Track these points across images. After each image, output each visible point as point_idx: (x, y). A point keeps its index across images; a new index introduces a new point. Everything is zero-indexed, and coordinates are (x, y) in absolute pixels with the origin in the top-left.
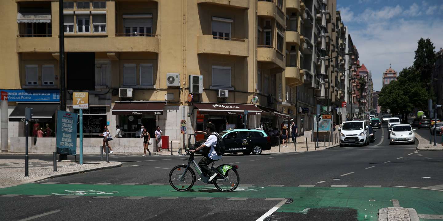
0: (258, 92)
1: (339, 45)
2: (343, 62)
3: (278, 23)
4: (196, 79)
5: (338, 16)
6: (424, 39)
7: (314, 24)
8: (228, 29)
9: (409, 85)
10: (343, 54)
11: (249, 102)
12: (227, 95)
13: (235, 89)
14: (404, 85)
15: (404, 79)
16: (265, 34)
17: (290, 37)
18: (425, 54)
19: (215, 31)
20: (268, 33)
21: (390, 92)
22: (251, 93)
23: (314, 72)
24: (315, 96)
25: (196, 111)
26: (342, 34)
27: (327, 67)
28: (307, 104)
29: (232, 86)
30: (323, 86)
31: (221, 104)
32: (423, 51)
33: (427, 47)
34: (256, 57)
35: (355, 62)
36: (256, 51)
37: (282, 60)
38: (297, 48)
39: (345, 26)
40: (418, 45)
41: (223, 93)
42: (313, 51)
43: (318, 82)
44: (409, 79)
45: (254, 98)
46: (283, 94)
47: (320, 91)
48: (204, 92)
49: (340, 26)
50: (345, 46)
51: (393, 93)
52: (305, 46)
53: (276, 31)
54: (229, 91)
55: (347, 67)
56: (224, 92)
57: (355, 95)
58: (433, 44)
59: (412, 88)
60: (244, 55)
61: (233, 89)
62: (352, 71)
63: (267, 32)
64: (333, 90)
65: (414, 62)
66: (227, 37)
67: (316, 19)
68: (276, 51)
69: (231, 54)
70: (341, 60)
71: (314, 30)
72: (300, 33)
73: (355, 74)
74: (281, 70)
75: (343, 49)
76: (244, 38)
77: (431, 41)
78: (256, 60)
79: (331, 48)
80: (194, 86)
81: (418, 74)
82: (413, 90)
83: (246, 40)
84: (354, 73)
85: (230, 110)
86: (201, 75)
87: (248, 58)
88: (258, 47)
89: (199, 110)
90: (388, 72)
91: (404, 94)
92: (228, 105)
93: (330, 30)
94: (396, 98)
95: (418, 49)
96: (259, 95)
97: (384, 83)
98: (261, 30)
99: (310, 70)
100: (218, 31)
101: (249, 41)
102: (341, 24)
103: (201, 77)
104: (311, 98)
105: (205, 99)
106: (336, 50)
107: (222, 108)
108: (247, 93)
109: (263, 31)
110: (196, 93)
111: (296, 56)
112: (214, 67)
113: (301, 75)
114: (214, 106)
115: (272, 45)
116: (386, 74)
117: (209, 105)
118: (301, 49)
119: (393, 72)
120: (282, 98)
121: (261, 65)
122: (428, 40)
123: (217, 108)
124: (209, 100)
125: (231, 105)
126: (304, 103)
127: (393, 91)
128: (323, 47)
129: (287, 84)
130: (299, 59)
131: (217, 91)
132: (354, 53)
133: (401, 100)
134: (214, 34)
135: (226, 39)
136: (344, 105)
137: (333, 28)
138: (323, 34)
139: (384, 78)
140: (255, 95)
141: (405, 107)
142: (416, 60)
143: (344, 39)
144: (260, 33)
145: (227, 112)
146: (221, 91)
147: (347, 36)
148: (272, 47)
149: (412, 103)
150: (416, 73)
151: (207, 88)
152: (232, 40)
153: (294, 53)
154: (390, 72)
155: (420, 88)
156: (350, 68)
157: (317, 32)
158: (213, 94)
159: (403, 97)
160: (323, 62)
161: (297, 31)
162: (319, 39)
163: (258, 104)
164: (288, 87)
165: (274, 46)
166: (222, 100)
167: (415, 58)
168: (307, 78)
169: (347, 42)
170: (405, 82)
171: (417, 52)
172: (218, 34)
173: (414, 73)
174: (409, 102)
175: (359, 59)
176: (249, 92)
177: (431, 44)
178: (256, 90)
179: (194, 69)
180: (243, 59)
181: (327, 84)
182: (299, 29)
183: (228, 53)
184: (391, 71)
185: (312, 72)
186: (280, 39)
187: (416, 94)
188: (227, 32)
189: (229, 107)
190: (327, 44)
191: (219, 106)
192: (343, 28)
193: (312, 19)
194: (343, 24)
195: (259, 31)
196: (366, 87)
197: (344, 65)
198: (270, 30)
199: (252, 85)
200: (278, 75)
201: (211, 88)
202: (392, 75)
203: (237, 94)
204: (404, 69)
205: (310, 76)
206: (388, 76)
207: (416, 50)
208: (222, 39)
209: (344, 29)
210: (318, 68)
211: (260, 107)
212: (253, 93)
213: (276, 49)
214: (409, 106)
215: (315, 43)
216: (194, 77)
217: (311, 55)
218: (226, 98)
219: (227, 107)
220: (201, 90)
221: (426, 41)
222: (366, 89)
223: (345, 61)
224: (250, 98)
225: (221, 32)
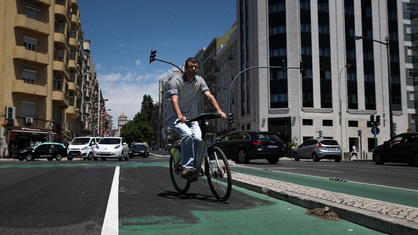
0: (52, 120)
1: (95, 95)
2: (97, 107)
3: (66, 76)
4: (11, 110)
5: (95, 75)
6: (147, 95)
7: (83, 79)
9: (141, 123)
10: (97, 102)
11: (46, 127)
12: (32, 121)
13: (37, 117)
14: (138, 123)
15: (138, 119)
16: (57, 82)
17: (71, 86)
18: (148, 105)
19: (25, 78)
20: (59, 82)
21: (129, 127)
22: (48, 121)
23: (83, 111)
24: (82, 128)
25: (9, 132)
26: (97, 88)
27: (89, 108)
28: (77, 132)
29: (36, 116)
30: (87, 121)
31: (28, 128)
32: (146, 103)
33: (149, 100)
34: (52, 97)
35: (103, 108)
36: (52, 93)
37: (67, 101)
38: (74, 94)
39: (98, 83)
40: (143, 99)
41: (29, 120)
42: (83, 97)
43: (84, 118)
44: (141, 120)
45: (50, 125)
46: (65, 124)
47: (85, 124)
48: (16, 119)
49: (96, 82)
50: (98, 96)
51: (131, 128)
52: (78, 93)
53: (65, 81)
54: (34, 119)
55: (99, 109)
56: (30, 119)
57: (102, 130)
58: (152, 99)
59: (143, 125)
60: (45, 95)
61: (35, 117)
62: (102, 113)
63: (58, 81)
64: (92, 124)
65: (141, 110)
66: (33, 82)
67: (84, 76)
68: (65, 94)
69: (36, 94)
70: (96, 105)
71: (83, 83)
72: (76, 84)
73: (103, 115)
74: (66, 107)
75: (97, 98)
76: (45, 84)
77: (151, 96)
78: (52, 99)
79: (91, 96)
80: (9, 114)
81: (146, 117)
82: (144, 127)
83: (46, 85)
84: (102, 115)
85: (34, 131)
86: (14, 106)
87: (47, 97)
88: (53, 90)
89: (13, 131)
90: (121, 117)
91: (139, 129)
92: (32, 128)
93: (90, 84)
94: (133, 131)
95: (143, 101)
96: (53, 122)
97: (119, 124)
98: (55, 80)
99: (80, 109)
100: (27, 77)
101: (48, 86)
102: (96, 81)
103: (14, 108)
104: (80, 128)
105: (16, 124)
106: (94, 98)
107: (28, 130)
108: (45, 121)
109: (56, 80)
110: (11, 119)
111: (73, 99)
112: (23, 102)
113: (76, 111)
114: (23, 129)
115: (62, 89)
117: (19, 128)
118: (76, 95)
119: (125, 117)
120: (64, 127)
121: (54, 102)
122: (149, 96)
123: (25, 130)
124: (19, 124)
125: (34, 128)
126: (76, 132)
127: (131, 126)
128: (87, 95)
129: (67, 117)
130: (75, 101)
131: (25, 118)
132: (102, 101)
133: (136, 132)
134: (24, 79)
135: (32, 83)
136: (105, 133)
137: (92, 83)
138: (87, 86)
139: (119, 121)
140: (51, 123)
141: (139, 137)
142: (142, 109)
143: (98, 91)
144: (54, 81)
145: (32, 133)
146: (28, 119)
147: (99, 89)
148: (62, 91)
149: (143, 135)
150: (145, 116)
151: (18, 116)
152: (36, 84)
153: (72, 97)
155: (148, 125)
156: (100, 111)
157: (85, 85)
158: (22, 120)
159: (138, 131)
160: (87, 105)
161: (74, 82)
162: (85, 90)
163: (52, 129)
164: (68, 120)
165: (63, 90)
166: (28, 125)
167: (141, 107)
168: (79, 114)
169: (99, 94)
170: (139, 121)
171: (143, 103)
172: (26, 80)
173: (144, 116)
174: (141, 134)
175: (105, 106)
176: (47, 120)
177: (151, 98)
178: (51, 119)
179: (9, 102)
180: (43, 98)
181: (89, 120)
182: (76, 81)
183: (34, 93)
184: (123, 116)
185: (82, 111)
186: (67, 86)
187: (145, 129)
188: (33, 79)
189: (33, 130)
190: (90, 93)
191: (26, 128)
192: (97, 84)
193: (82, 76)
194: (97, 81)
195: (53, 80)
196: (108, 126)
197: (97, 108)
198: (61, 80)
199: (49, 116)
200: (63, 110)
201: (21, 116)
202: (124, 119)
203: (38, 121)
204: (138, 113)
205: (80, 113)
206: (122, 119)
207: (142, 102)
208: (29, 83)
209: (98, 85)
210: (84, 108)
211: (53, 131)
212: (49, 121)
213: (65, 93)
214: (141, 137)
215: (83, 91)
216: (9, 108)
217: (81, 99)
218: (31, 123)
219: (31, 130)
220: (14, 117)
221: (148, 97)
222: (108, 127)
223: (98, 106)
224: (47, 124)
225: (29, 78)
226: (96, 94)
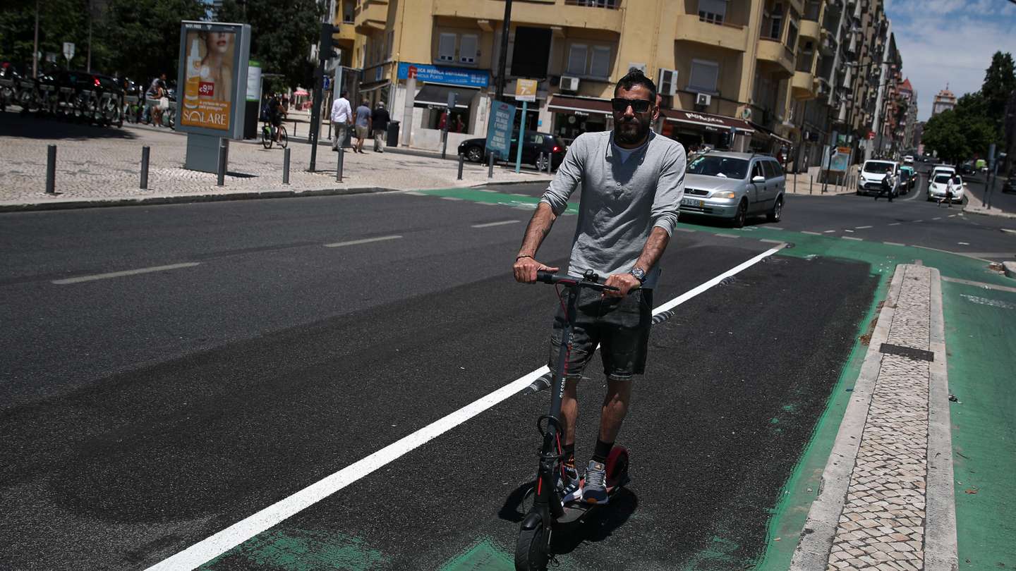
0: (752, 103)
1: (876, 46)
2: (877, 73)
3: (792, 8)
4: (668, 75)
5: (880, 3)
6: (1002, 53)
7: (843, 13)
8: (721, 9)
9: (969, 119)
10: (880, 62)
11: (737, 115)
12: (708, 102)
13: (720, 95)
14: (962, 118)
15: (963, 109)
16: (773, 21)
17: (807, 28)
18: (1001, 76)
19: (703, 10)
20: (776, 21)
21: (941, 126)
22: (742, 104)
23: (834, 83)
24: (830, 119)
25: (662, 120)
26: (882, 31)
27: (853, 78)
28: (817, 128)
29: (717, 91)
30: (843, 104)
31: (699, 115)
32: (999, 70)
33: (1004, 65)
34: (756, 53)
35: (896, 75)
36: (757, 45)
37: (792, 62)
38: (815, 45)
39: (888, 20)
40: (992, 60)
41: (703, 99)
42: (837, 52)
43: (837, 99)
44: (971, 111)
45: (746, 111)
46: (785, 110)
47: (839, 111)
48: (677, 95)
49: (881, 18)
50: (884, 50)
51: (944, 127)
52: (826, 43)
53: (789, 19)
54: (712, 98)
55: (882, 80)
56: (705, 98)
57: (888, 124)
58: (1014, 62)
59: (973, 124)
60: (740, 49)
61: (717, 94)
62: (890, 87)
63: (775, 19)
64: (858, 111)
65: (984, 86)
66: (718, 20)
67: (847, 7)
68: (786, 48)
69: (722, 45)
70: (875, 70)
71: (842, 22)
72: (821, 25)
73: (893, 91)
74: (788, 75)
75: (881, 54)
76: (742, 25)
77: (1012, 57)
78: (755, 57)
79: (864, 50)
80: (664, 85)
81: (984, 105)
82: (974, 127)
83: (745, 27)
84: (891, 91)
85: (710, 123)
86: (676, 69)
87: (744, 54)
88: (761, 39)
89: (668, 118)
90: (941, 95)
91: (960, 132)
92: (707, 116)
93: (864, 24)
94: (948, 135)
95: (991, 67)
96: (752, 107)
97: (934, 110)
98: (767, 15)
99: (828, 79)
100: (707, 10)
101: (749, 29)
102: (883, 16)
103: (675, 73)
104: (824, 120)
105: (677, 105)
106: (870, 53)
107: (698, 120)
108: (735, 102)
109: (770, 16)
110: (666, 94)
111: (810, 58)
112: (695, 61)
113: (815, 86)
114: (689, 116)
115: (780, 38)
116: (939, 97)
117: (681, 114)
118: (819, 48)
119: (950, 96)
120: (784, 115)
121: (762, 65)
122: (1008, 56)
123: (693, 119)
124: (683, 106)
125: (712, 117)
126: (812, 126)
127: (945, 124)
128: (852, 47)
129: (793, 96)
130: (815, 62)
131: (695, 95)
132: (895, 60)
133: (954, 139)
134: (702, 14)
135: (717, 23)
136: (871, 137)
137: (870, 21)
138: (854, 29)
139: (935, 104)
140: (747, 107)
141: (959, 150)
142: (986, 83)
143: (883, 38)
144: (765, 19)
145: (706, 126)
146: (701, 96)
147: (888, 35)
148: (780, 42)
149: (969, 146)
150: (982, 103)
151: (683, 89)
152: (725, 25)
153: (809, 53)
154: (946, 96)
155: (985, 126)
156: (887, 82)
157: (846, 25)
158: (688, 98)
159: (959, 135)
160: (849, 69)
161: (817, 21)
162: (848, 36)
163: (750, 120)
164: (794, 100)
165: (783, 41)
166: (701, 109)
167: (985, 80)
168: (823, 90)
169: (887, 44)
170: (965, 113)
171: (989, 71)
172: (706, 15)
173: (979, 103)
174: (966, 145)
175: (901, 70)
176: (740, 101)
177: (1012, 61)
178: (750, 101)
179: (668, 60)
180: (737, 54)
181: (850, 102)
182: (821, 19)
183: (717, 44)
184: (947, 94)
185: (831, 83)
186: (793, 30)
187: (977, 134)
188: (719, 13)
189: (709, 120)
190: (859, 44)
191: (695, 116)
192: (884, 22)
193: (841, 6)
194: (885, 16)
195: (764, 16)
196: (906, 114)
197: (878, 77)
198: (779, 17)
199: (745, 92)
200: (782, 82)
201: (688, 89)
202: (948, 101)
203: (722, 102)
204: (965, 95)
205: (826, 87)
206: (942, 100)
207: (988, 68)
208: (711, 22)
209: (886, 25)
210: (840, 77)
211: (751, 125)
212: (745, 104)
213: (786, 45)
214: (965, 150)
215: (841, 40)
216: (666, 72)
217: (833, 58)
218: (707, 106)
219: (705, 119)
220: (673, 91)
221: (1004, 57)
222: (906, 116)
223: (881, 72)
224: (740, 110)
225: (711, 11)
226: (879, 46)
